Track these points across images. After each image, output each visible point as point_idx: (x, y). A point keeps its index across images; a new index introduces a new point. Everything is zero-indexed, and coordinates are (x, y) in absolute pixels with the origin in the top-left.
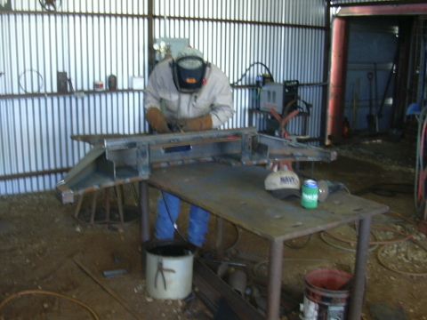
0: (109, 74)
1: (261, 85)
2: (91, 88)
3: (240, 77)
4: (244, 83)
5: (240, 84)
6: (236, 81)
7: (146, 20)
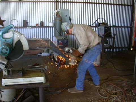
0: (41, 21)
1: (98, 26)
2: (35, 25)
3: (93, 23)
4: (95, 25)
5: (93, 25)
6: (91, 24)
7: (55, 3)
